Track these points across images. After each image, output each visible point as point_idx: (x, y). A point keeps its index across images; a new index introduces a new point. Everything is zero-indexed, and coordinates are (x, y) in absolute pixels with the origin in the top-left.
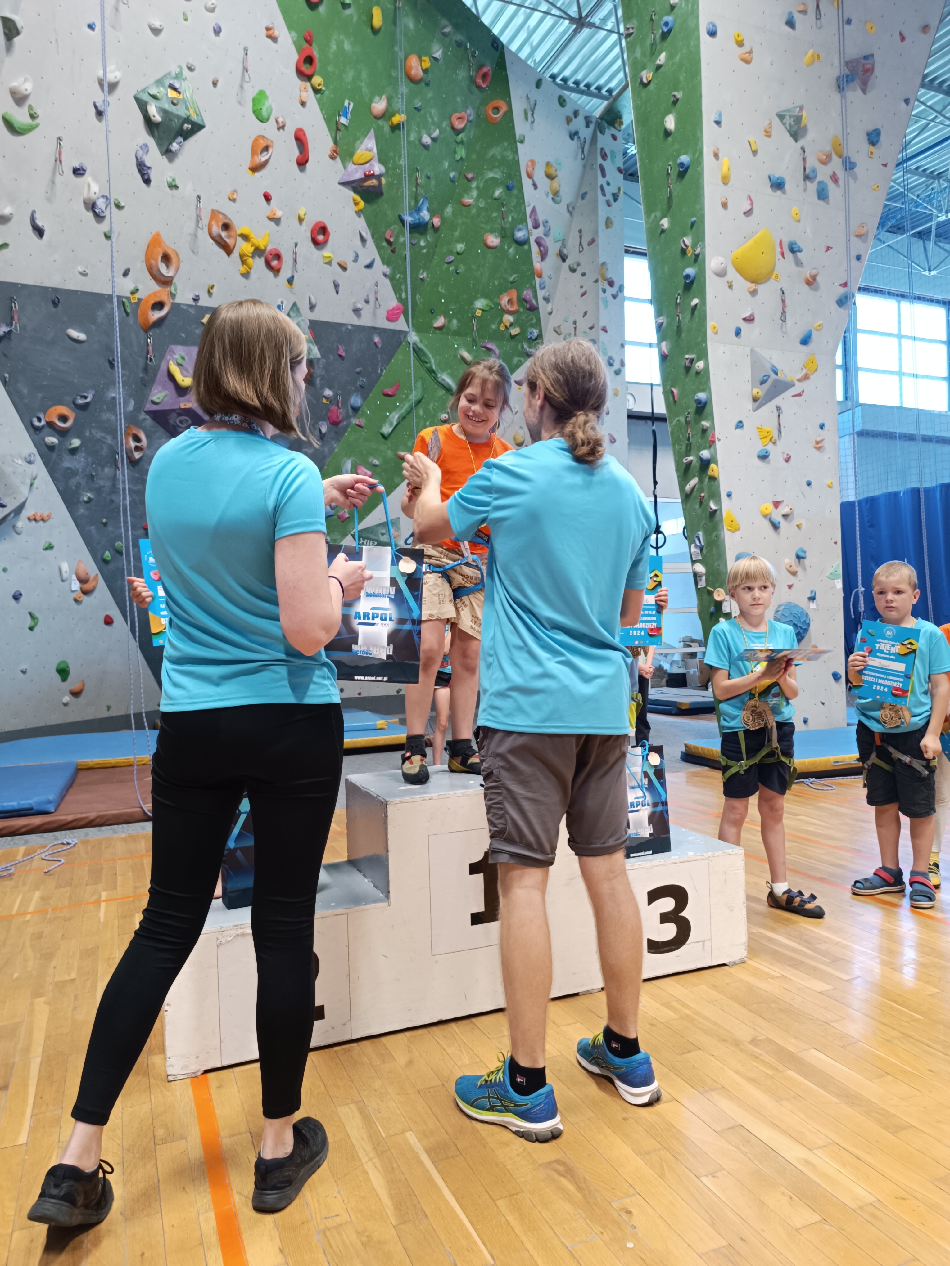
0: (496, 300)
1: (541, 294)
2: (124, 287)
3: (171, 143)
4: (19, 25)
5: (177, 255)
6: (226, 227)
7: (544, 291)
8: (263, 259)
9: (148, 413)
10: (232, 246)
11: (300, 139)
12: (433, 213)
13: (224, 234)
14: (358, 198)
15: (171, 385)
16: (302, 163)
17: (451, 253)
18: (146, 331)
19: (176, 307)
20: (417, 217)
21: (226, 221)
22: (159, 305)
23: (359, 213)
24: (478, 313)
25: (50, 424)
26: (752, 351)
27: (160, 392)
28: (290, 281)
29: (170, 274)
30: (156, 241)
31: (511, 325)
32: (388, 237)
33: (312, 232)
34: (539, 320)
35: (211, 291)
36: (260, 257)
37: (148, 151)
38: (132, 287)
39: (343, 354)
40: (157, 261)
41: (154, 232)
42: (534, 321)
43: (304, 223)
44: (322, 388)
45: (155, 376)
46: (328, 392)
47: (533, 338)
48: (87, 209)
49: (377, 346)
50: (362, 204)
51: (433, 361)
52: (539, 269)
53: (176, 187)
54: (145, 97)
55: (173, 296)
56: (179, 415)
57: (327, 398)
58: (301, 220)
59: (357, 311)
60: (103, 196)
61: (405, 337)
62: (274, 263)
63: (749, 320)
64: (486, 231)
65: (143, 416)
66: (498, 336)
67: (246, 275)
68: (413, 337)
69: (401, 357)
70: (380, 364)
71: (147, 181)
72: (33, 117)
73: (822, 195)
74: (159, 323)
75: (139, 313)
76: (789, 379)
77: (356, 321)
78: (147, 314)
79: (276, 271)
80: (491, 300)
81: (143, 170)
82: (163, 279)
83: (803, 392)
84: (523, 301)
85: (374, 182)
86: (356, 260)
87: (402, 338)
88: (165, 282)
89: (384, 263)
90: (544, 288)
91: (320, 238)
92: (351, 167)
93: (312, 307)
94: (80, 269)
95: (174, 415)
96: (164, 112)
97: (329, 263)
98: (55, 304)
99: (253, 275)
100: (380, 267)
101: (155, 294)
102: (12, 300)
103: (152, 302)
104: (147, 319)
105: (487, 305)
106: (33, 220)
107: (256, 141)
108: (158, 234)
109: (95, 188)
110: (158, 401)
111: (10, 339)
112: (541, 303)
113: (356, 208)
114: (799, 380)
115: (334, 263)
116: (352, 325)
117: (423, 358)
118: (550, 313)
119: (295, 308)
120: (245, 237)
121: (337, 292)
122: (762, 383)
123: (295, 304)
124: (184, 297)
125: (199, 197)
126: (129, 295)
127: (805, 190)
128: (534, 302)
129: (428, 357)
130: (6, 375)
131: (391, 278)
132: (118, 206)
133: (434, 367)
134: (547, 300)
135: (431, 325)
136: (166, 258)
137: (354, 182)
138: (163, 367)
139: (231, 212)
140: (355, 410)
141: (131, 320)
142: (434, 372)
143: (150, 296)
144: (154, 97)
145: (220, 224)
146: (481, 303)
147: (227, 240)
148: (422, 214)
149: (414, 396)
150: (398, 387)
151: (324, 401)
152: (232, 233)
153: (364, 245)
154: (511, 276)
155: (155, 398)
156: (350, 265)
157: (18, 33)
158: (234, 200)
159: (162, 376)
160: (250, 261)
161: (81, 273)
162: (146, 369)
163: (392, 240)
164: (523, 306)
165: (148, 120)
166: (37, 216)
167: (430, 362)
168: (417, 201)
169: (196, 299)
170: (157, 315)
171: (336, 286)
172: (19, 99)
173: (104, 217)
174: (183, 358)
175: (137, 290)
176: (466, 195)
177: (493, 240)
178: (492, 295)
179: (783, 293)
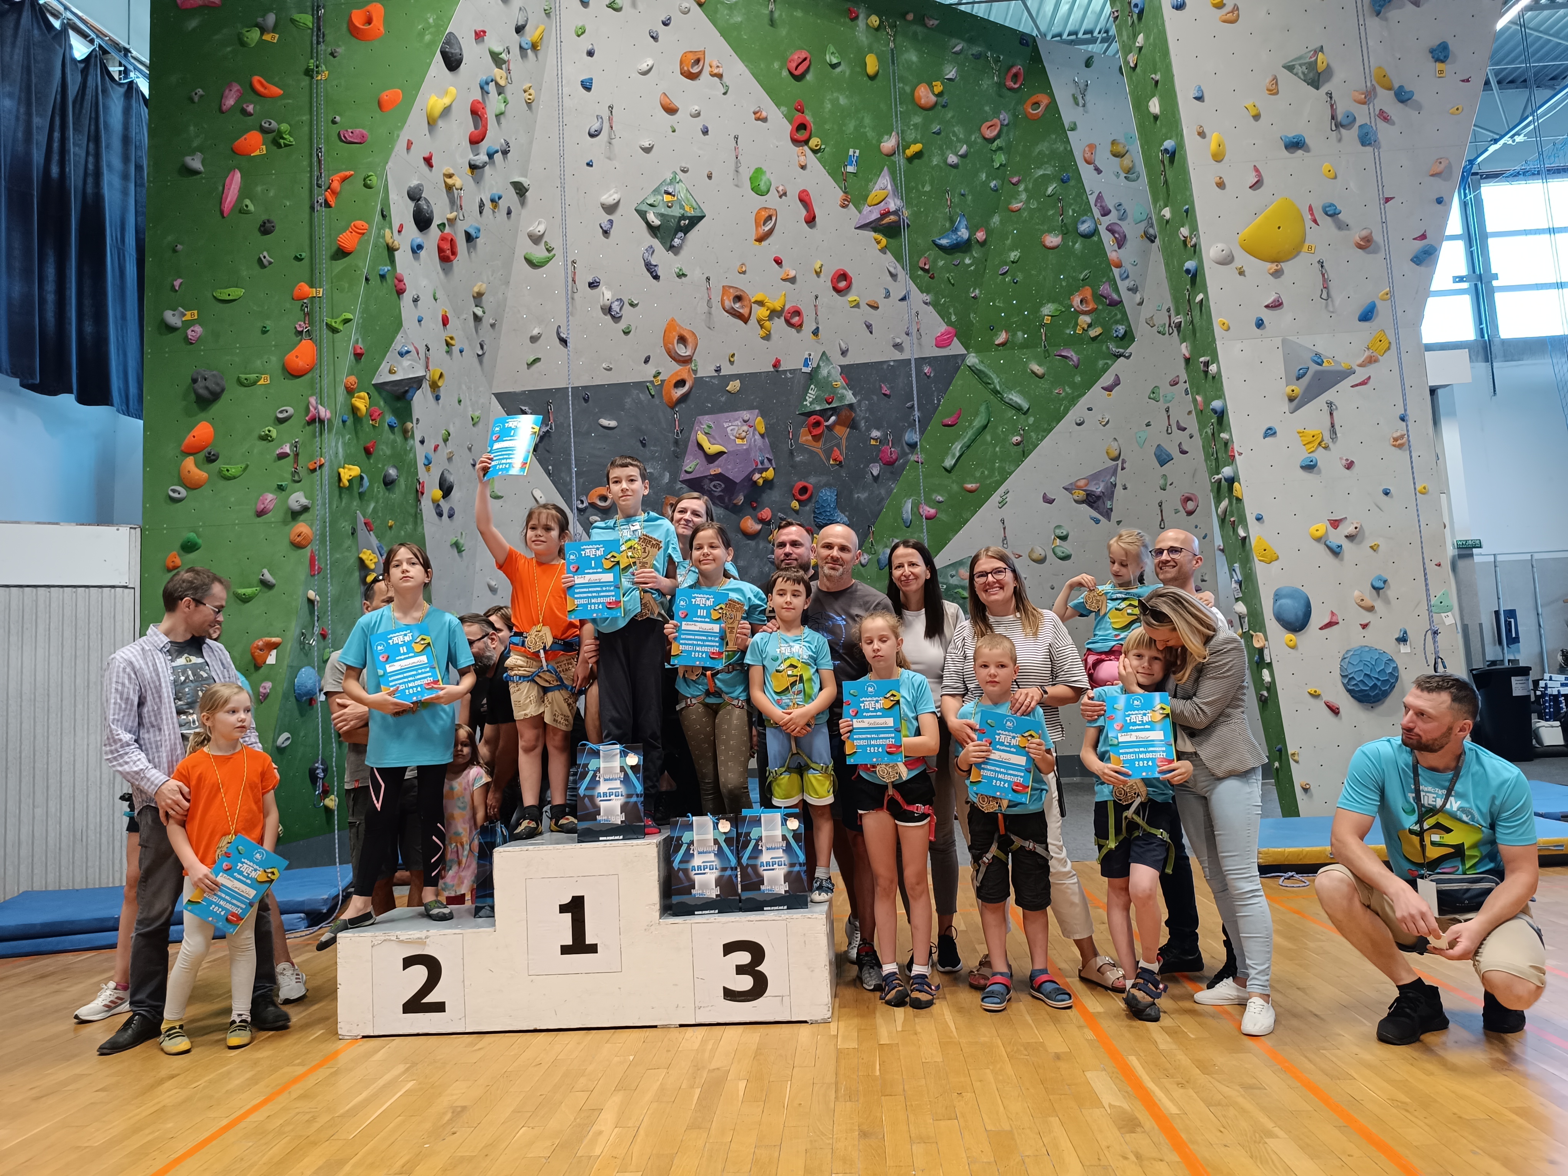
0: (1067, 302)
1: (1122, 286)
2: (646, 373)
3: (673, 240)
4: (526, 185)
5: (693, 333)
6: (738, 298)
7: (1127, 282)
8: (783, 318)
9: (683, 482)
10: (746, 316)
11: (804, 199)
12: (972, 229)
13: (737, 306)
14: (879, 237)
15: (701, 453)
16: (811, 220)
17: (1006, 264)
18: (672, 408)
19: (699, 381)
20: (954, 237)
21: (738, 293)
22: (681, 383)
23: (883, 251)
24: (1048, 319)
25: (593, 505)
26: (1284, 341)
27: (692, 461)
28: (816, 333)
29: (687, 354)
30: (672, 325)
31: (1090, 326)
32: (922, 265)
33: (832, 281)
34: (1124, 314)
35: (732, 359)
36: (779, 318)
37: (653, 251)
38: (653, 372)
39: (888, 392)
40: (673, 344)
41: (669, 319)
42: (1119, 316)
43: (822, 275)
44: (869, 430)
45: (686, 447)
46: (875, 433)
47: (1120, 336)
48: (605, 314)
49: (929, 377)
50: (884, 241)
51: (996, 381)
52: (1115, 259)
53: (684, 275)
54: (644, 207)
55: (695, 372)
56: (711, 480)
57: (876, 440)
58: (818, 274)
59: (898, 346)
60: (617, 300)
61: (963, 360)
62: (796, 320)
63: (1276, 305)
64: (1044, 232)
65: (679, 485)
66: (1076, 341)
67: (767, 337)
68: (972, 359)
69: (960, 382)
70: (935, 394)
71: (656, 277)
72: (549, 251)
73: (1366, 139)
74: (684, 398)
75: (664, 393)
76: (1344, 366)
77: (898, 356)
78: (670, 393)
79: (799, 327)
80: (1061, 303)
81: (651, 269)
82: (681, 359)
83: (1369, 378)
84: (1099, 297)
85: (893, 218)
86: (888, 295)
87: (960, 362)
88: (685, 361)
89: (922, 292)
90: (1127, 277)
91: (843, 284)
92: (866, 209)
93: (844, 353)
94: (604, 365)
95: (707, 481)
96: (661, 216)
97: (857, 306)
98: (586, 400)
99: (775, 336)
100: (918, 297)
101: (676, 374)
102: (548, 403)
103: (674, 381)
104: (671, 398)
105: (1056, 310)
106: (558, 334)
107: (758, 213)
108: (673, 320)
109: (608, 295)
110: (690, 470)
111: (550, 436)
112: (1125, 295)
113: (879, 247)
114: (1360, 366)
115: (863, 305)
116: (894, 361)
117: (985, 379)
118: (1141, 304)
119: (824, 358)
120: (761, 303)
121: (871, 333)
122: (1298, 379)
123: (824, 353)
124: (706, 370)
125: (708, 279)
126: (652, 379)
127: (1340, 140)
128: (1115, 297)
129: (990, 378)
130: (550, 467)
131: (935, 304)
132: (632, 305)
133: (998, 388)
134: (1133, 290)
135: (993, 343)
136: (682, 340)
137: (871, 223)
138: (692, 437)
139: (741, 283)
140: (913, 446)
141: (657, 401)
142: (999, 393)
143: (672, 376)
144: (651, 205)
145: (731, 298)
146: (1048, 309)
147: (741, 311)
148: (959, 233)
149: (978, 423)
150: (959, 415)
151: (873, 442)
152: (746, 303)
153: (895, 281)
154: (1081, 273)
155: (688, 469)
156: (882, 302)
157: (527, 190)
158: (744, 273)
159: (692, 446)
160: (767, 324)
161: (605, 369)
162: (676, 442)
163: (927, 267)
164: (1102, 303)
165: (649, 226)
166: (561, 330)
167: (993, 383)
168: (952, 221)
169: (718, 370)
170: (681, 391)
171: (869, 327)
172: (536, 239)
173: (621, 317)
174: (710, 427)
175: (659, 373)
176: (1013, 201)
177: (1053, 240)
178: (1061, 296)
179: (1322, 266)
